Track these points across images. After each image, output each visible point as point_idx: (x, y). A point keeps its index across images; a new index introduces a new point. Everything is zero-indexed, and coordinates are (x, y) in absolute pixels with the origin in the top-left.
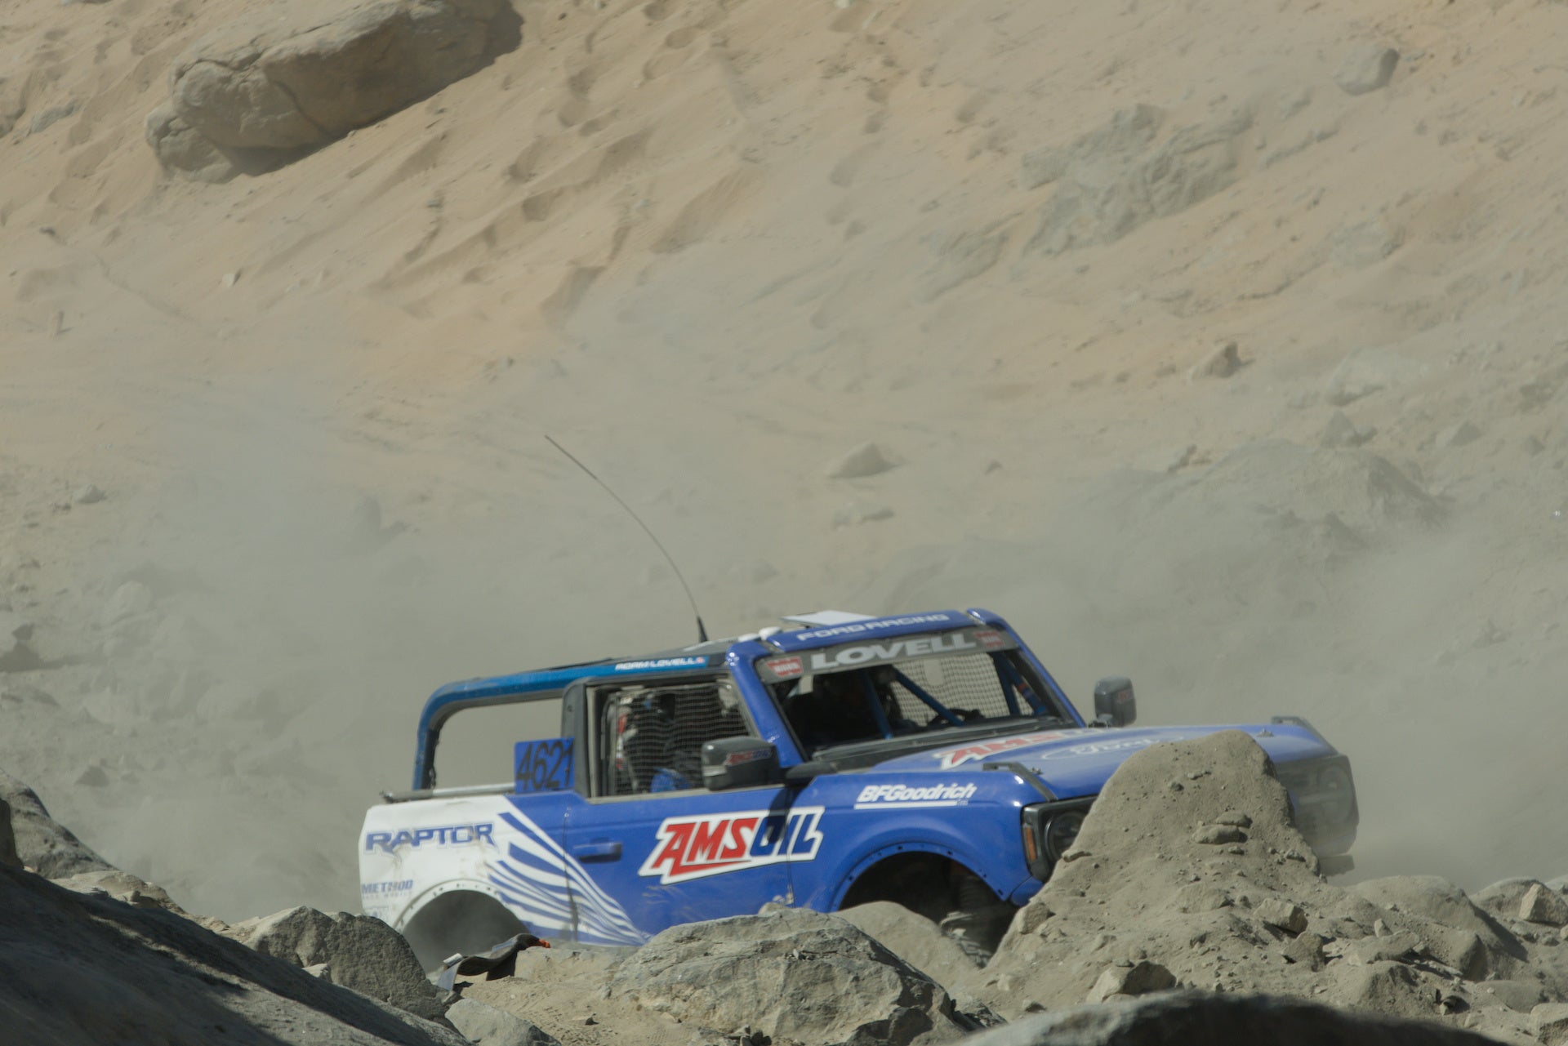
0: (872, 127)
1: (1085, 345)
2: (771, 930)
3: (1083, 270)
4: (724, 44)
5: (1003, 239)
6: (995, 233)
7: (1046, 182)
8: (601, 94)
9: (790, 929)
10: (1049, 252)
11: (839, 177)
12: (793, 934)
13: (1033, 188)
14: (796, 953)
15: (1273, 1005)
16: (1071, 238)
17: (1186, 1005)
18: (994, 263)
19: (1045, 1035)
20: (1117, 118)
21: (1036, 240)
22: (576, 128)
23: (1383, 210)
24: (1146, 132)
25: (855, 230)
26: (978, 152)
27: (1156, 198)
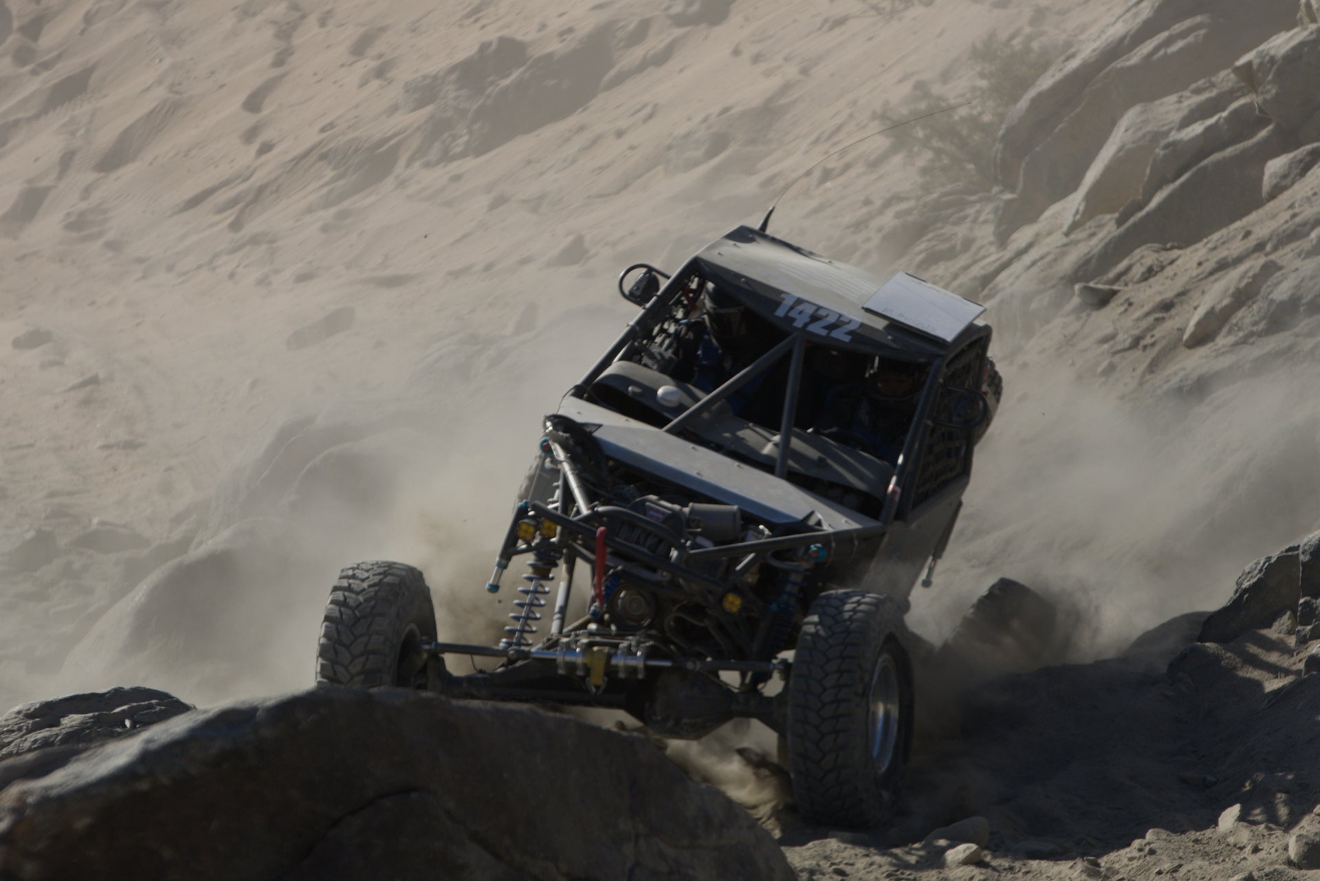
0: (279, 61)
1: (458, 241)
3: (456, 178)
5: (393, 155)
6: (386, 147)
7: (425, 104)
8: (50, 38)
10: (427, 165)
11: (253, 103)
13: (415, 109)
16: (446, 152)
18: (385, 174)
20: (482, 48)
21: (417, 153)
22: (28, 68)
23: (705, 120)
24: (508, 60)
25: (266, 148)
26: (367, 81)
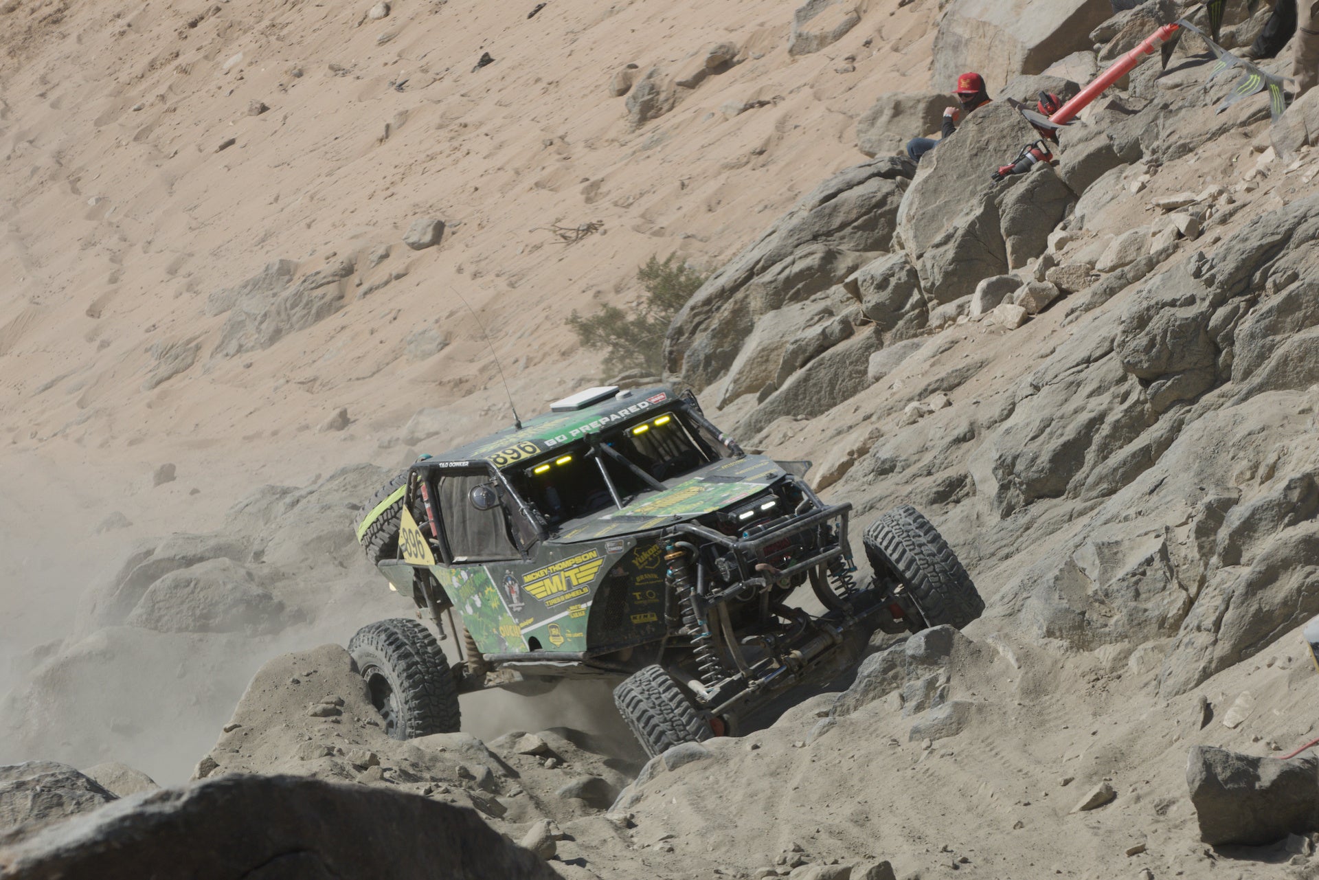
0: (113, 280)
1: (251, 413)
2: (22, 774)
3: (249, 366)
4: (17, 230)
5: (198, 348)
6: (193, 344)
7: (225, 311)
9: (34, 773)
10: (227, 355)
11: (93, 312)
12: (36, 776)
13: (216, 315)
14: (38, 788)
15: (288, 780)
16: (241, 346)
17: (230, 783)
18: (193, 363)
19: (141, 805)
20: (267, 269)
21: (219, 348)
23: (437, 321)
24: (287, 278)
25: (105, 344)
26: (181, 294)
27: (294, 319)
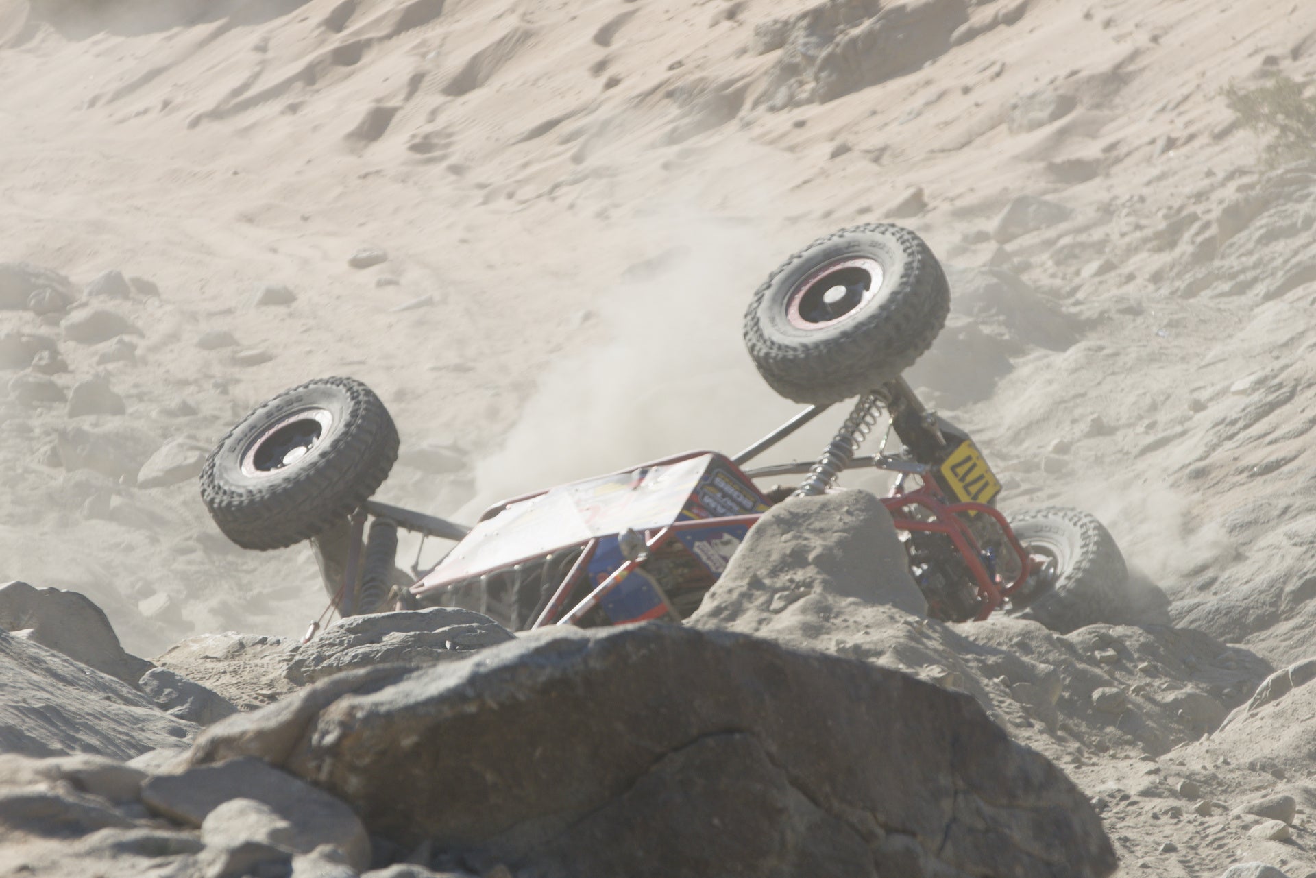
3: (800, 124)
6: (733, 89)
7: (774, 48)
10: (773, 109)
11: (604, 37)
13: (762, 54)
16: (792, 97)
21: (763, 97)
23: (1052, 82)
25: (612, 83)
26: (718, 22)
